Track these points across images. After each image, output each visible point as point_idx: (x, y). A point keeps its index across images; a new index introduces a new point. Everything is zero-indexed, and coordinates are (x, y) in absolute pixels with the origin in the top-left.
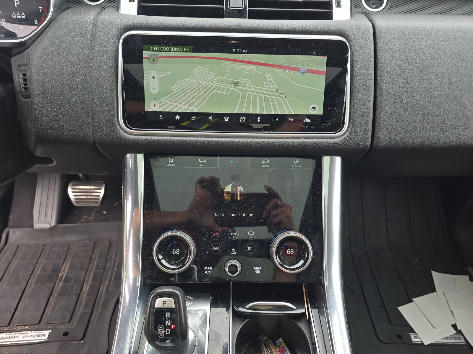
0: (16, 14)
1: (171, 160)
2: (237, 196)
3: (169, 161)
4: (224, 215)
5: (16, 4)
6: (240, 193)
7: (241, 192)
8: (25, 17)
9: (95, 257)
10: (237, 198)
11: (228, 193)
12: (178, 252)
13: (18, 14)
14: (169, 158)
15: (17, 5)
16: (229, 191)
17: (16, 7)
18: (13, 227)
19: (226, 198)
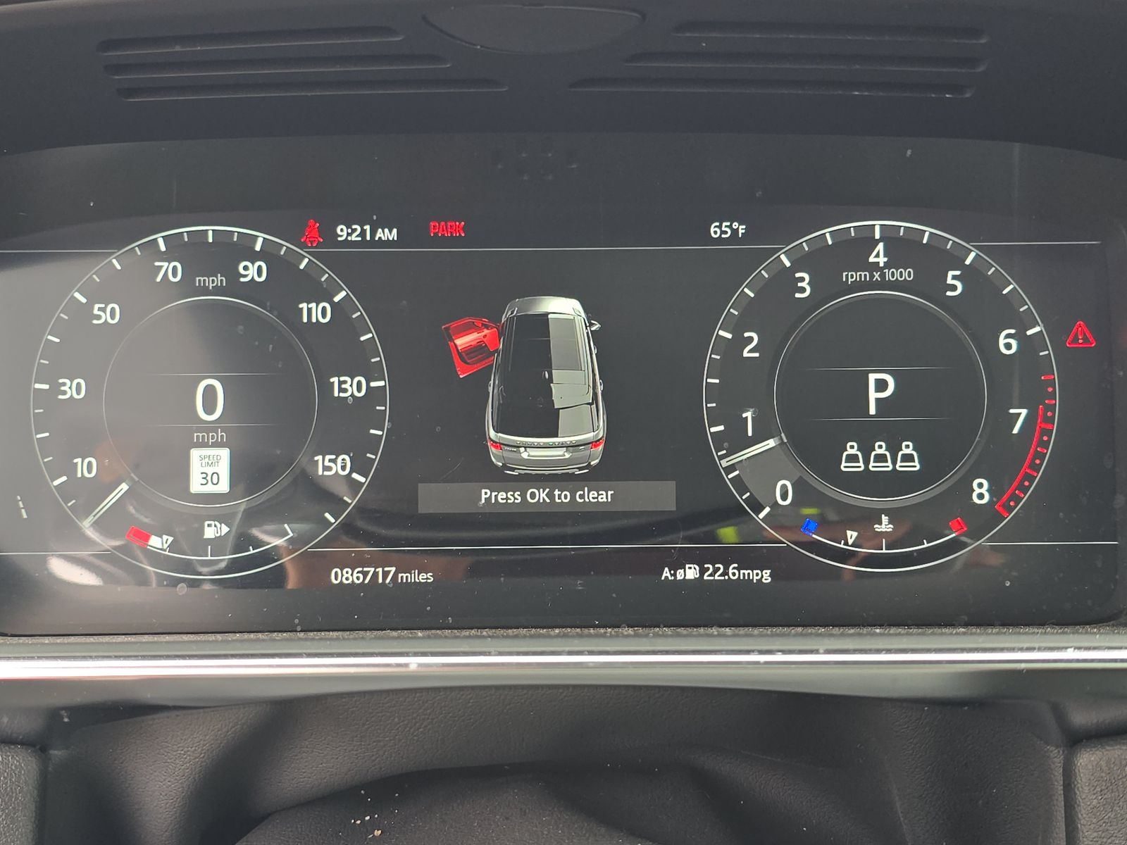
0: (866, 450)
5: (873, 396)
8: (916, 466)
13: (880, 448)
15: (877, 400)
17: (872, 411)
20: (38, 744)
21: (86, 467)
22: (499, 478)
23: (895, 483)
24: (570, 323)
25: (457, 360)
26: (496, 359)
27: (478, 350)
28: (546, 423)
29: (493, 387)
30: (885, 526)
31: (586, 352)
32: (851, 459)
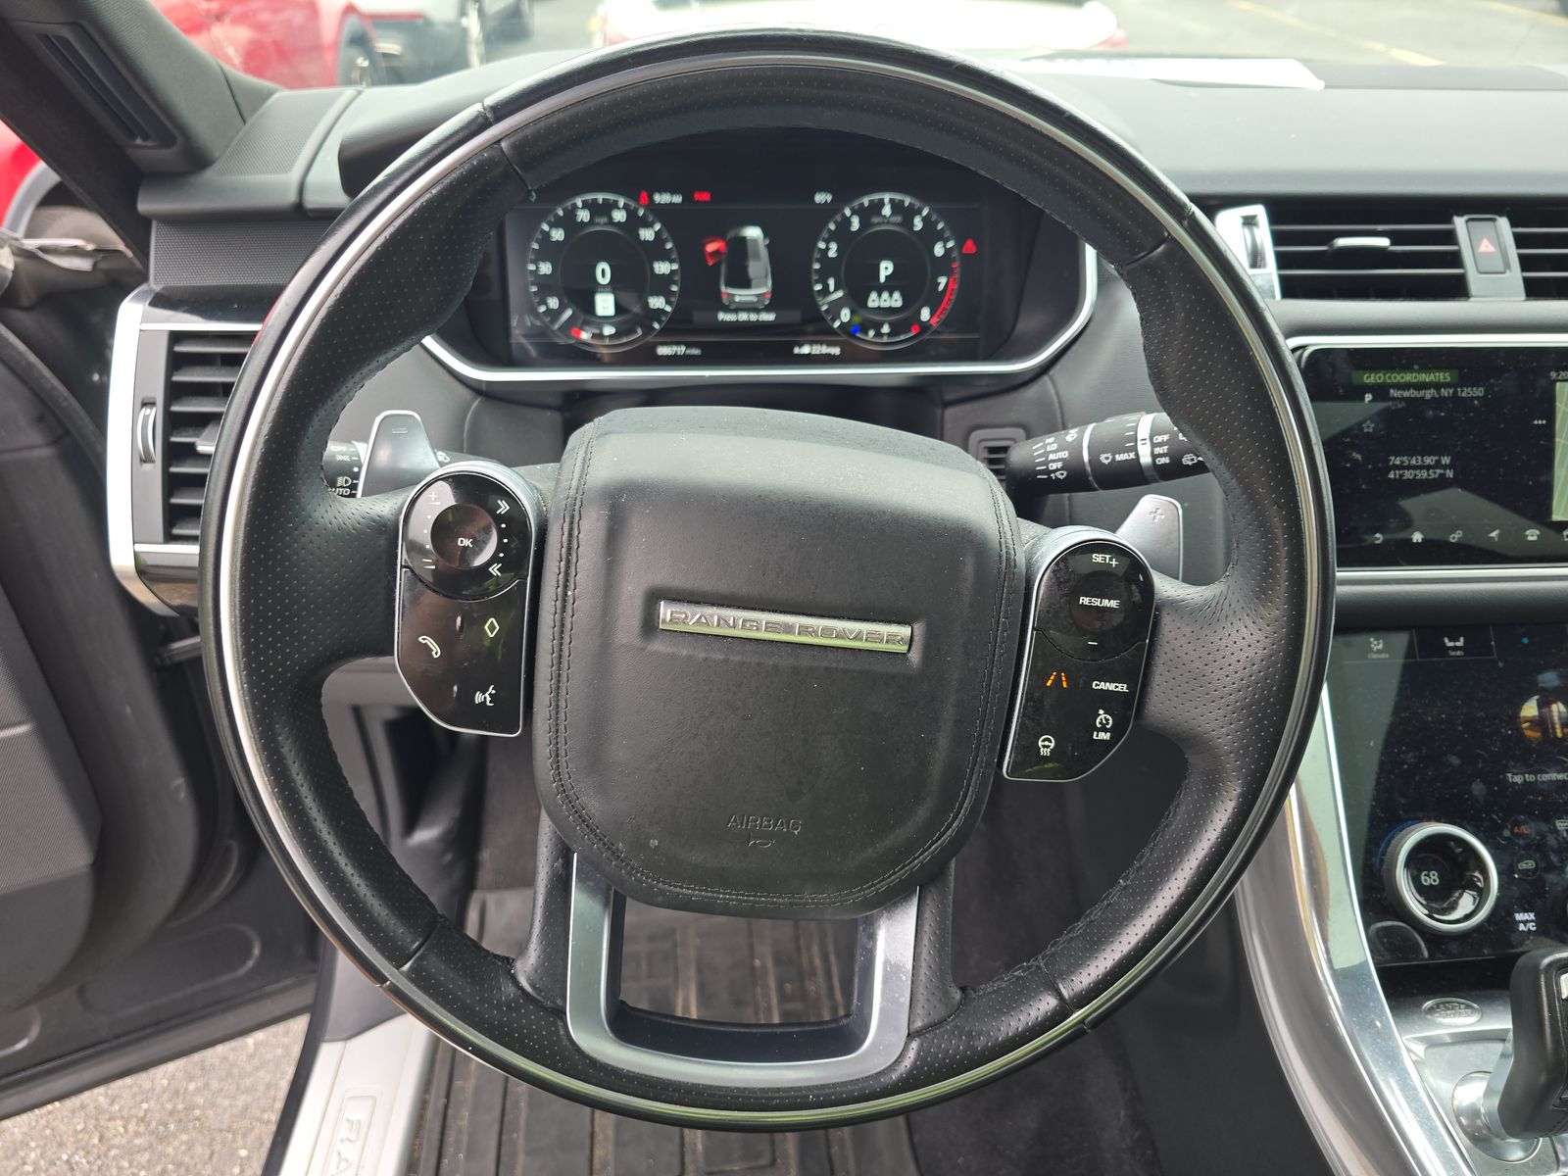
0: (879, 297)
1: (1376, 642)
2: (1554, 729)
3: (1372, 646)
4: (1530, 778)
6: (1560, 718)
7: (1563, 715)
8: (900, 303)
9: (764, 967)
10: (1555, 733)
11: (1531, 721)
12: (1435, 881)
13: (885, 296)
14: (1372, 640)
16: (1534, 716)
17: (882, 279)
18: (496, 887)
19: (1528, 733)
20: (559, 409)
21: (553, 303)
22: (727, 309)
23: (891, 310)
24: (755, 241)
25: (708, 256)
26: (724, 257)
27: (717, 253)
28: (745, 283)
29: (723, 268)
30: (886, 329)
31: (764, 253)
32: (873, 301)
